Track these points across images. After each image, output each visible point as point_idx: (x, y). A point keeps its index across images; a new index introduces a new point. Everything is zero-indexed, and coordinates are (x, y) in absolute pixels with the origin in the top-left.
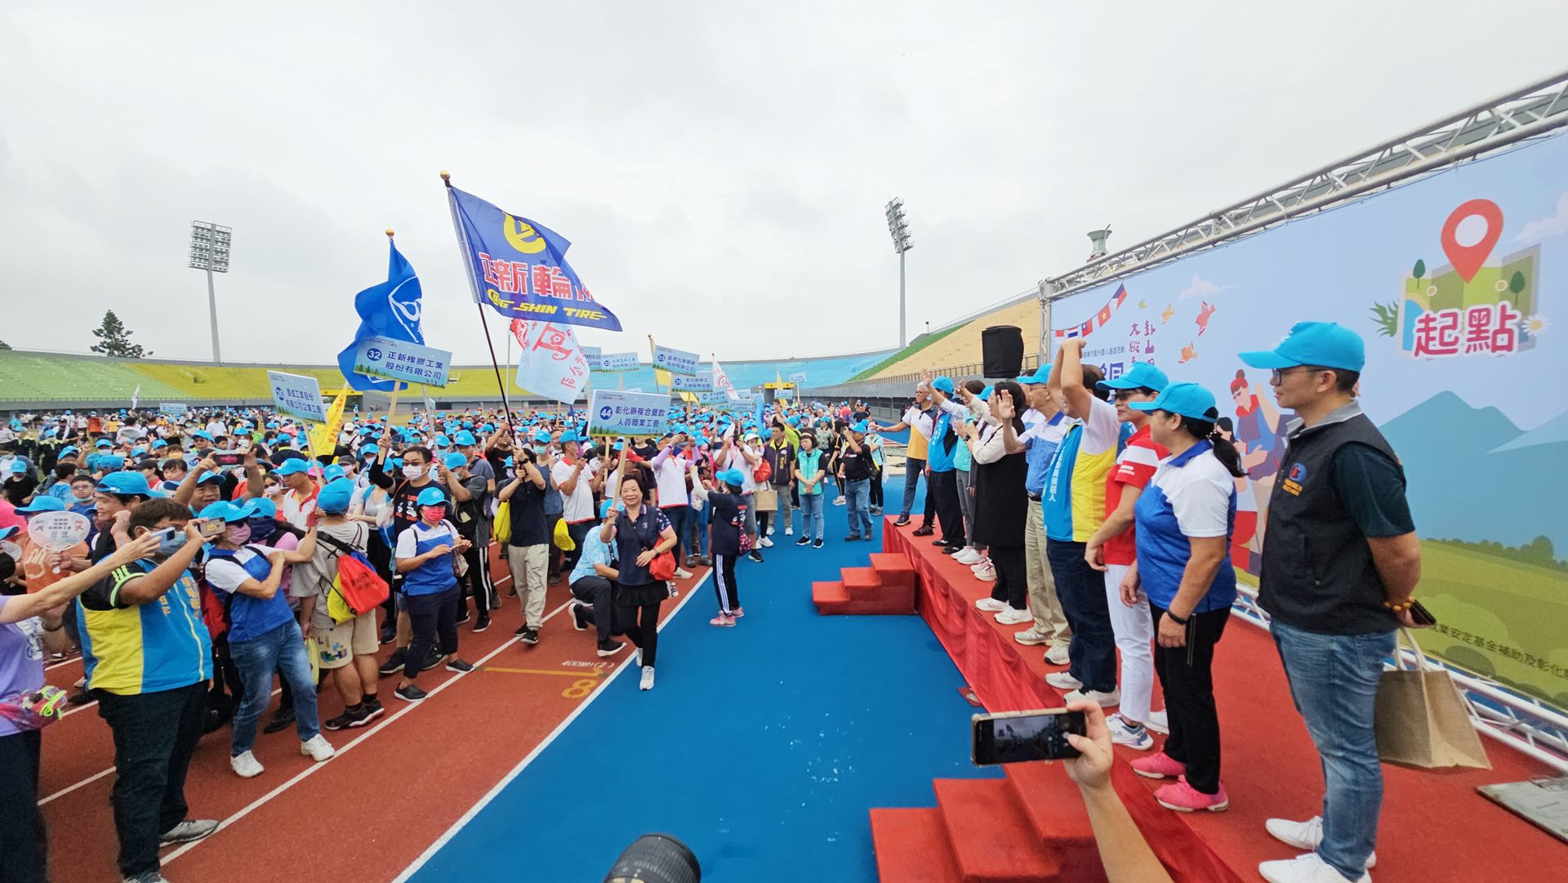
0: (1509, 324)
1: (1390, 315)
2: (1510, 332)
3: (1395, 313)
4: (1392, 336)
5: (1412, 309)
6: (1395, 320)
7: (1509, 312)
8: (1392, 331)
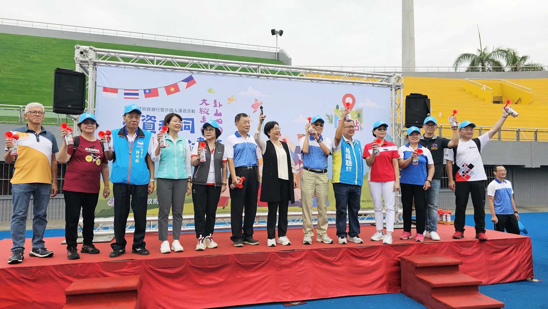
0: (358, 125)
1: (330, 118)
2: (358, 126)
3: (332, 118)
4: (331, 124)
5: (336, 117)
6: (332, 119)
7: (358, 122)
8: (332, 123)
